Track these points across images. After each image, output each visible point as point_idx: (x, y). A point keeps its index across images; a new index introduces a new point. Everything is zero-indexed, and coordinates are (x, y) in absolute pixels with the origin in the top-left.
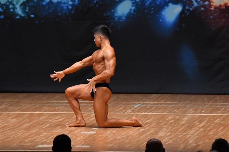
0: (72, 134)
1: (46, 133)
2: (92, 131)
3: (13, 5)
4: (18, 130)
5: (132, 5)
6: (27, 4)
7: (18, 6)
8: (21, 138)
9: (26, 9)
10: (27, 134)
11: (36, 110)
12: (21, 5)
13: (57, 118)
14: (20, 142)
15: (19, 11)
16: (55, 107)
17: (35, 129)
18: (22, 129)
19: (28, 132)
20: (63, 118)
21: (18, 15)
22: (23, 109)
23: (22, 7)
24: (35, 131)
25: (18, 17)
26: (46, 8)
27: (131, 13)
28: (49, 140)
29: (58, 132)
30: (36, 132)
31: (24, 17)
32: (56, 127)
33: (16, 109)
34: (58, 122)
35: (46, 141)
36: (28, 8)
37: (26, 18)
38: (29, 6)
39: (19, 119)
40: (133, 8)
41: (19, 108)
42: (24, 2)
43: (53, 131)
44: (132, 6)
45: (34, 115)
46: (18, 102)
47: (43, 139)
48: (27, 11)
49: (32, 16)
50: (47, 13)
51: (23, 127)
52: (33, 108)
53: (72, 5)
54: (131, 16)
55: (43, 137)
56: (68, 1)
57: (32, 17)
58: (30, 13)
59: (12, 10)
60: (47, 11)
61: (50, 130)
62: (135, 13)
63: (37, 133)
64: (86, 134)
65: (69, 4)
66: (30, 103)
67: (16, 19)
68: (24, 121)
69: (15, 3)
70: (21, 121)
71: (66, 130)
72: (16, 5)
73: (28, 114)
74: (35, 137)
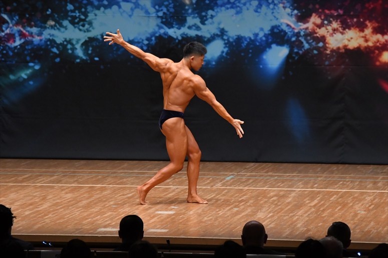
0: (144, 214)
1: (110, 213)
2: (171, 210)
3: (72, 44)
4: (73, 209)
5: (224, 46)
6: (89, 44)
7: (78, 46)
8: (77, 218)
9: (88, 50)
10: (85, 214)
11: (97, 182)
12: (82, 45)
13: (125, 193)
14: (76, 223)
15: (80, 52)
16: (122, 178)
17: (96, 207)
18: (80, 207)
19: (86, 211)
20: (133, 194)
21: (78, 57)
22: (80, 180)
23: (84, 47)
24: (97, 210)
25: (78, 61)
26: (114, 49)
27: (223, 56)
28: (114, 222)
29: (125, 212)
30: (97, 212)
31: (86, 60)
32: (124, 205)
33: (72, 180)
34: (126, 198)
35: (110, 223)
36: (91, 49)
37: (89, 61)
38: (92, 46)
39: (76, 193)
40: (226, 50)
41: (75, 179)
42: (86, 41)
43: (120, 210)
44: (225, 48)
45: (96, 188)
46: (74, 172)
47: (106, 221)
48: (90, 52)
49: (97, 59)
50: (115, 56)
51: (80, 204)
52: (94, 179)
53: (147, 45)
54: (223, 60)
55: (106, 217)
56: (143, 40)
57: (97, 61)
58: (94, 55)
59: (70, 52)
60: (115, 52)
61: (116, 208)
62: (229, 57)
63: (99, 212)
64: (163, 214)
65: (144, 44)
66: (90, 173)
67: (75, 63)
68: (82, 196)
69: (74, 42)
70: (78, 197)
71: (136, 209)
72: (76, 44)
73: (87, 188)
74: (96, 218)
